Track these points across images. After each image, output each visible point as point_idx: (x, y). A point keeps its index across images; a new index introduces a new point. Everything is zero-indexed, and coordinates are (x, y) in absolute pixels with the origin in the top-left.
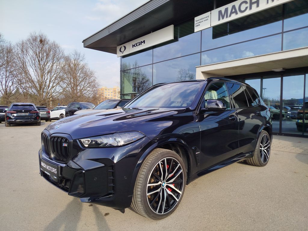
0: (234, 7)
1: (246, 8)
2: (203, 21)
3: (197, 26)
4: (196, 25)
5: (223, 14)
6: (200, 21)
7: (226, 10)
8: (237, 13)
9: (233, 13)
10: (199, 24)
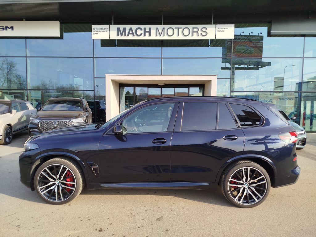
0: (131, 29)
1: (141, 34)
2: (101, 31)
3: (95, 34)
4: (94, 32)
5: (122, 31)
6: (98, 30)
7: (125, 29)
8: (134, 35)
9: (131, 34)
10: (96, 32)
